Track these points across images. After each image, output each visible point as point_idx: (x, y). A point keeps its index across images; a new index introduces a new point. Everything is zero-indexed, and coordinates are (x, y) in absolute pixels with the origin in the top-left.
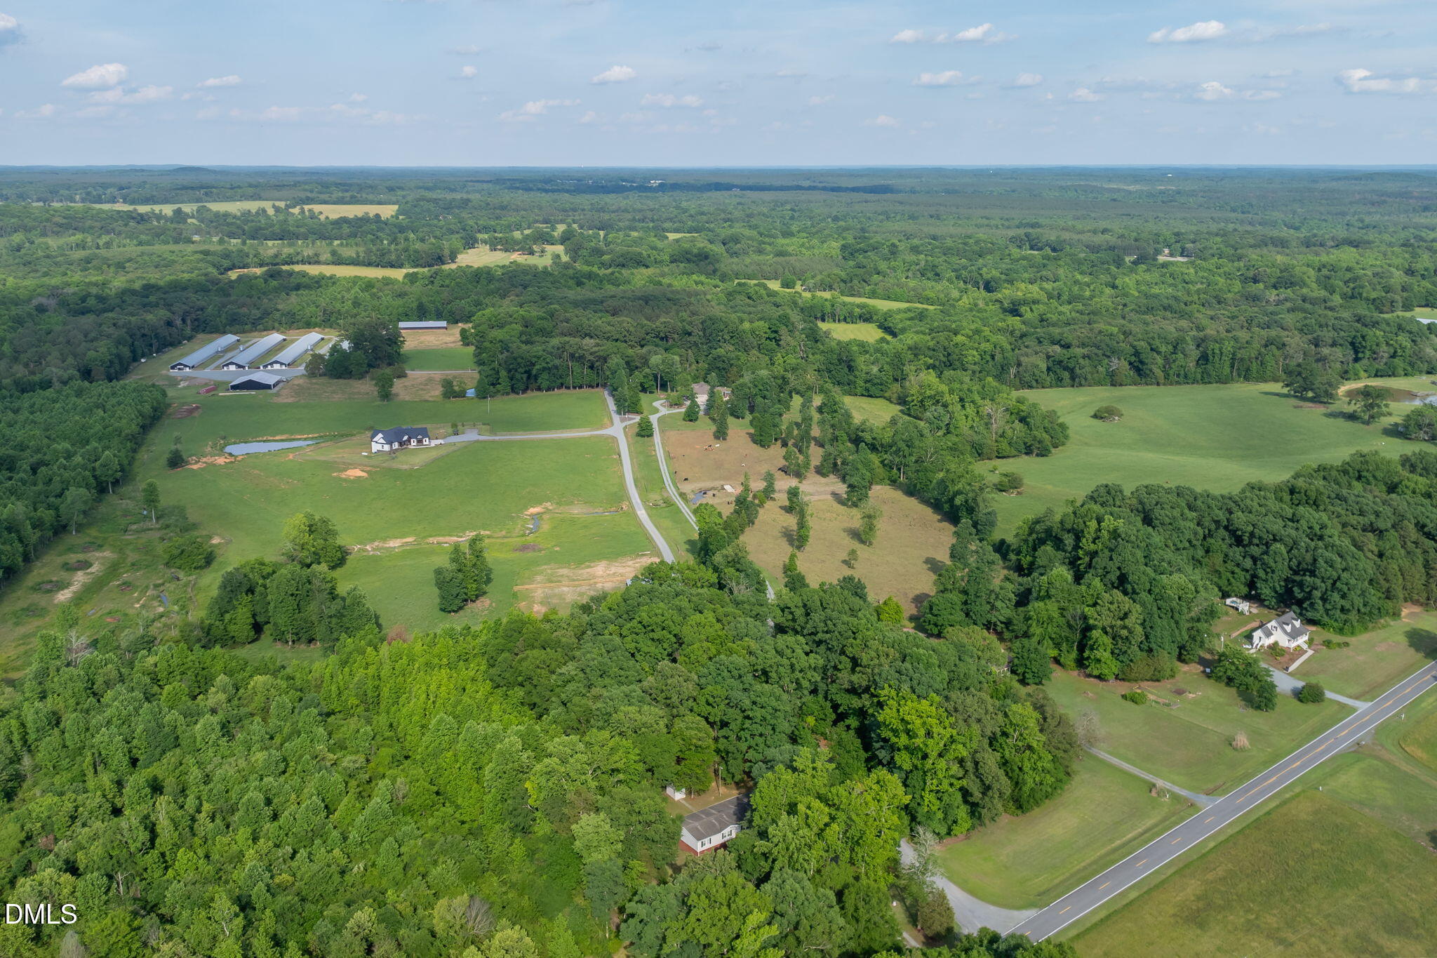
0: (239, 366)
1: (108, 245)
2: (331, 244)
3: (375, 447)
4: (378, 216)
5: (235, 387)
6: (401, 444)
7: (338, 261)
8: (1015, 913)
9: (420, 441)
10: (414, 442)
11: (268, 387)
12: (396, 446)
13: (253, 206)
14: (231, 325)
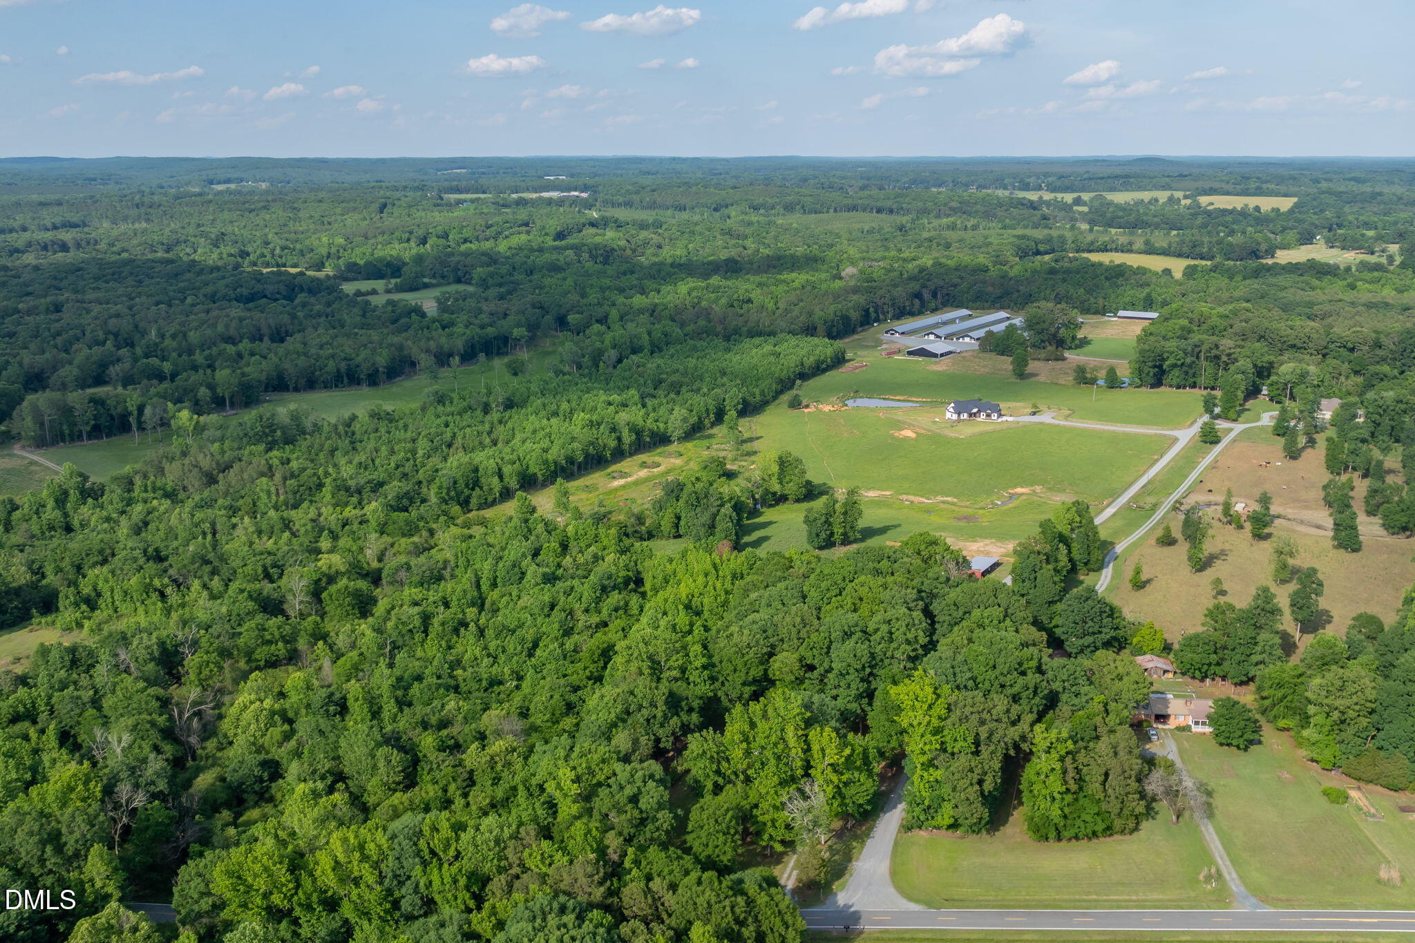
0: (937, 336)
1: (975, 228)
2: (1168, 234)
3: (948, 415)
4: (1257, 209)
5: (910, 353)
6: (970, 415)
7: (1150, 250)
8: (904, 901)
9: (988, 416)
10: (983, 416)
11: (935, 355)
12: (965, 416)
13: (1146, 196)
14: (974, 301)
